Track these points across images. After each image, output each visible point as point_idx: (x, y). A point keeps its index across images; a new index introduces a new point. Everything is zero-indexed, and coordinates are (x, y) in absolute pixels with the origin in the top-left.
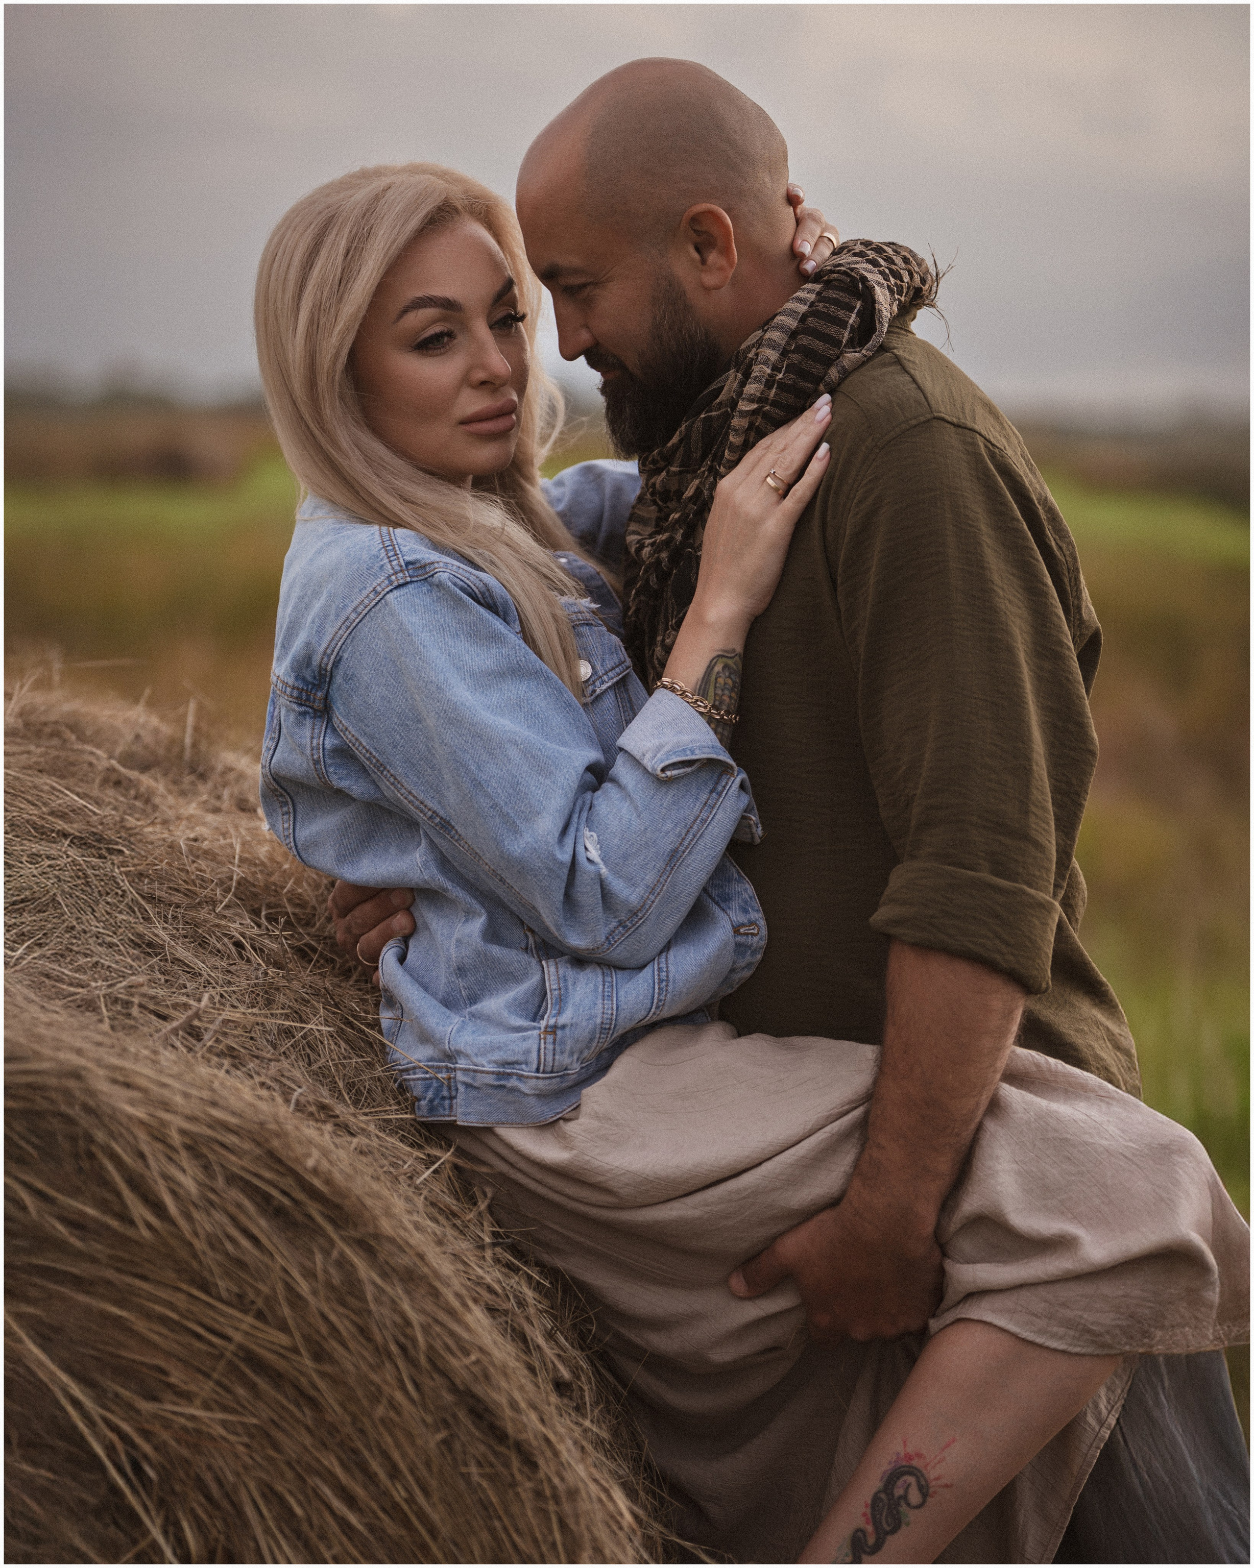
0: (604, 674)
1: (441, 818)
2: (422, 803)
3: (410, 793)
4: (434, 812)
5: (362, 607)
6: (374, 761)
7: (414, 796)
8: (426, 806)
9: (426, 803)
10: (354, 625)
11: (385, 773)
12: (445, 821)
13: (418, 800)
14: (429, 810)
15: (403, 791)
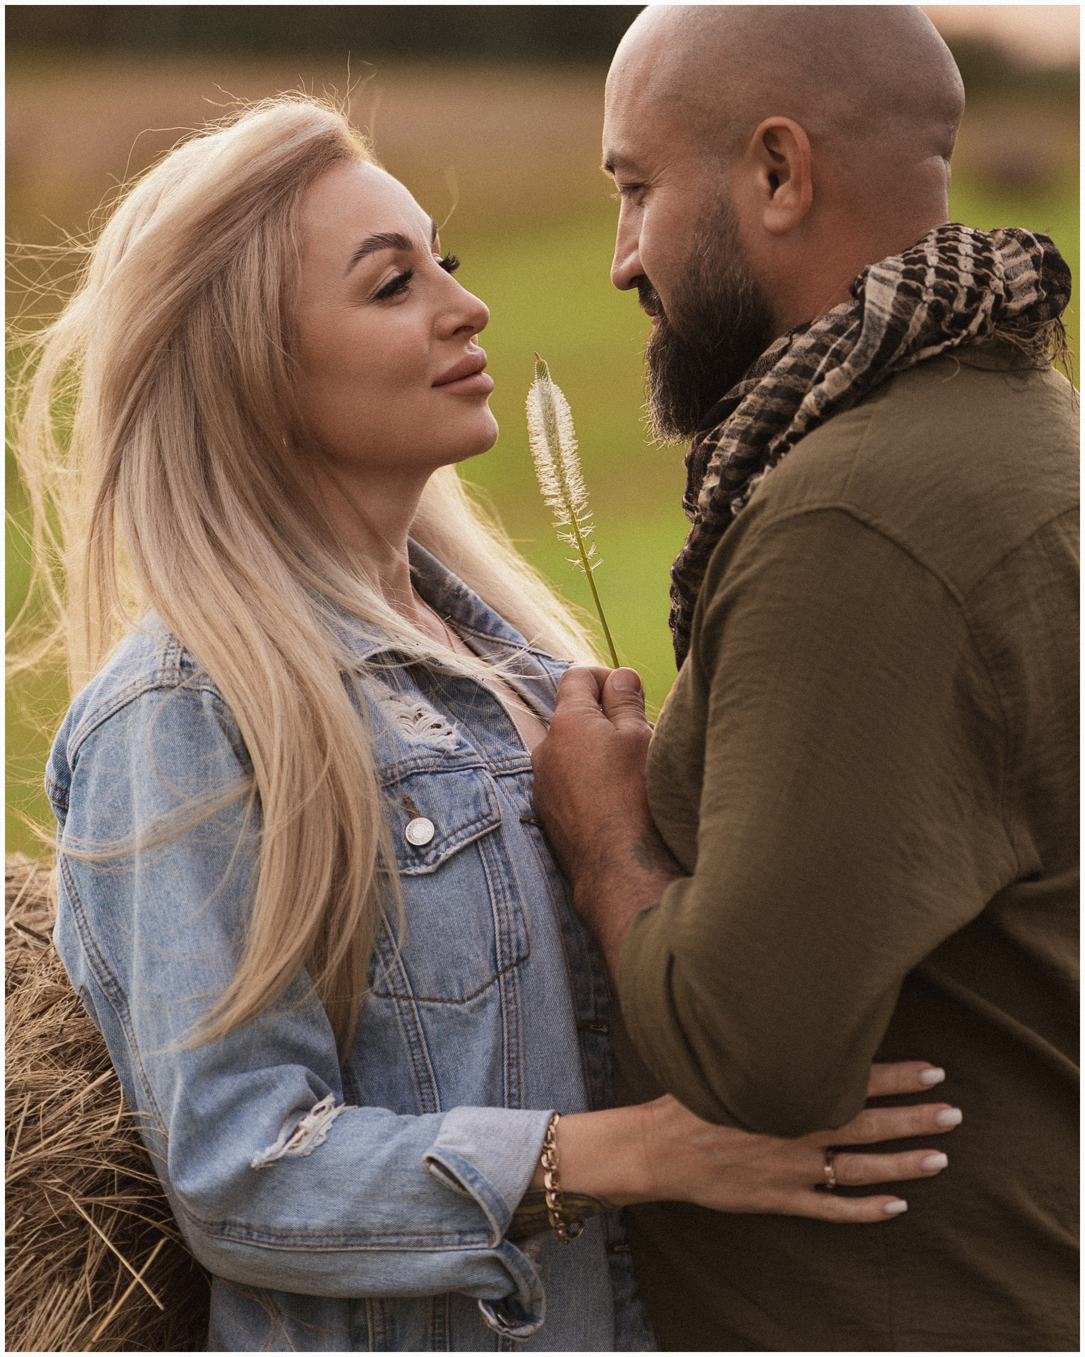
0: (450, 835)
1: (120, 989)
2: (103, 962)
3: (95, 945)
4: (114, 979)
5: (115, 702)
6: (73, 893)
7: (97, 951)
8: (106, 968)
9: (108, 964)
10: (100, 720)
11: (78, 911)
12: (123, 994)
13: (100, 957)
14: (110, 974)
15: (87, 940)
